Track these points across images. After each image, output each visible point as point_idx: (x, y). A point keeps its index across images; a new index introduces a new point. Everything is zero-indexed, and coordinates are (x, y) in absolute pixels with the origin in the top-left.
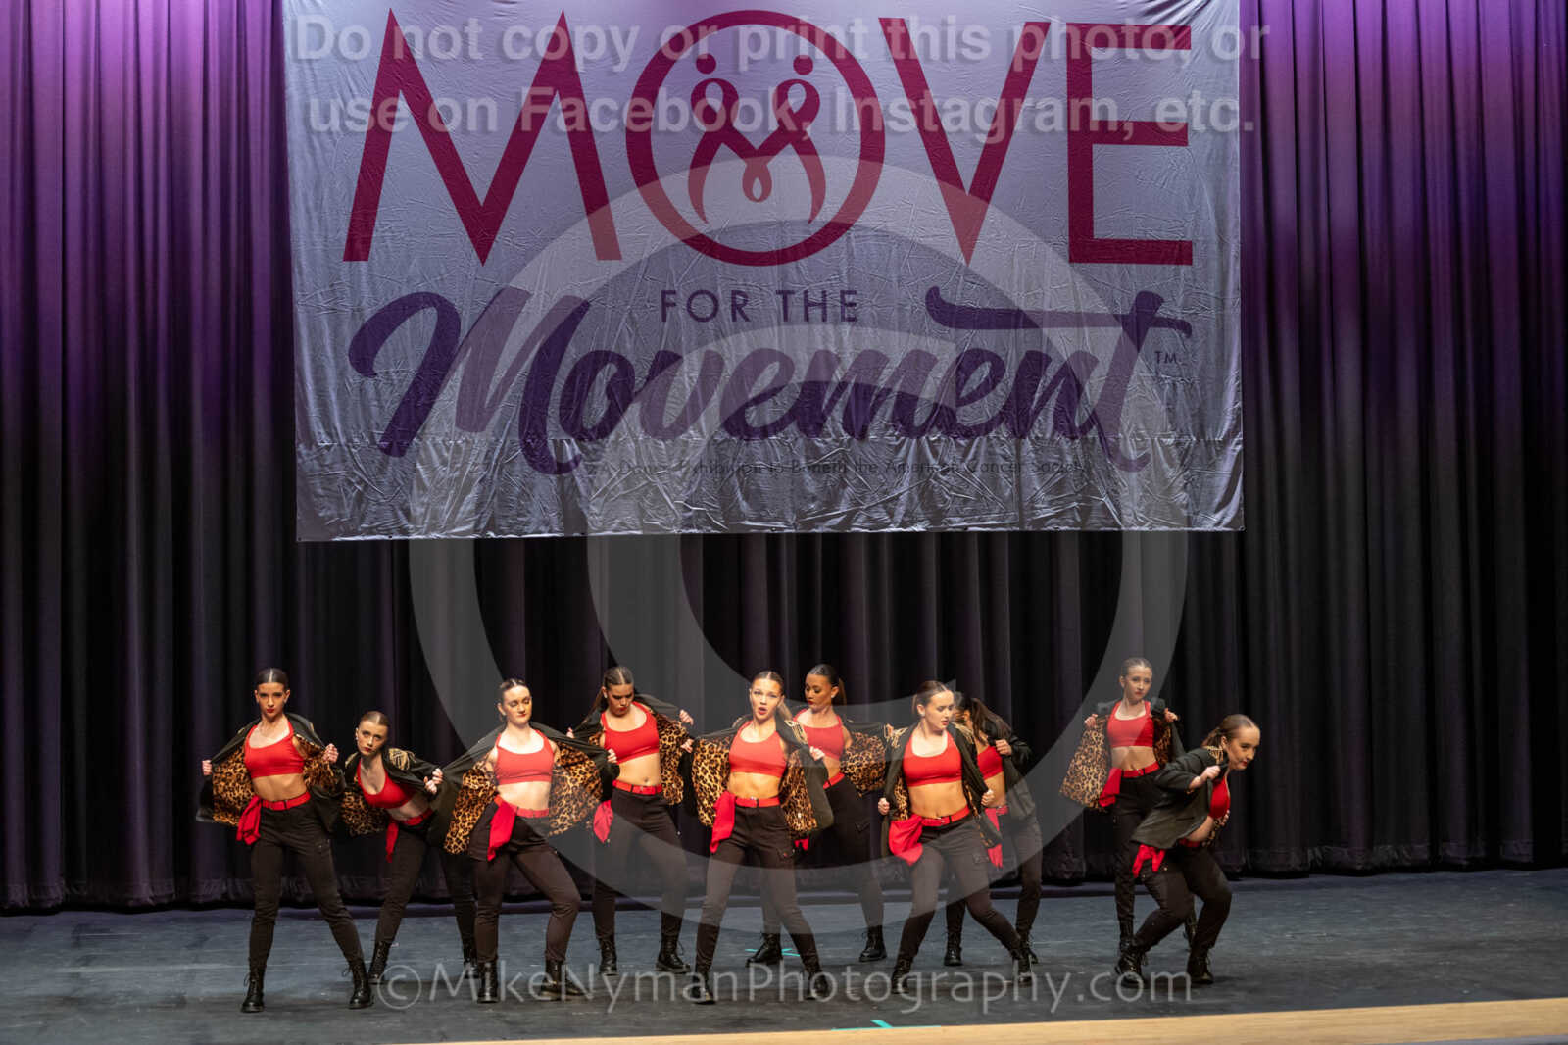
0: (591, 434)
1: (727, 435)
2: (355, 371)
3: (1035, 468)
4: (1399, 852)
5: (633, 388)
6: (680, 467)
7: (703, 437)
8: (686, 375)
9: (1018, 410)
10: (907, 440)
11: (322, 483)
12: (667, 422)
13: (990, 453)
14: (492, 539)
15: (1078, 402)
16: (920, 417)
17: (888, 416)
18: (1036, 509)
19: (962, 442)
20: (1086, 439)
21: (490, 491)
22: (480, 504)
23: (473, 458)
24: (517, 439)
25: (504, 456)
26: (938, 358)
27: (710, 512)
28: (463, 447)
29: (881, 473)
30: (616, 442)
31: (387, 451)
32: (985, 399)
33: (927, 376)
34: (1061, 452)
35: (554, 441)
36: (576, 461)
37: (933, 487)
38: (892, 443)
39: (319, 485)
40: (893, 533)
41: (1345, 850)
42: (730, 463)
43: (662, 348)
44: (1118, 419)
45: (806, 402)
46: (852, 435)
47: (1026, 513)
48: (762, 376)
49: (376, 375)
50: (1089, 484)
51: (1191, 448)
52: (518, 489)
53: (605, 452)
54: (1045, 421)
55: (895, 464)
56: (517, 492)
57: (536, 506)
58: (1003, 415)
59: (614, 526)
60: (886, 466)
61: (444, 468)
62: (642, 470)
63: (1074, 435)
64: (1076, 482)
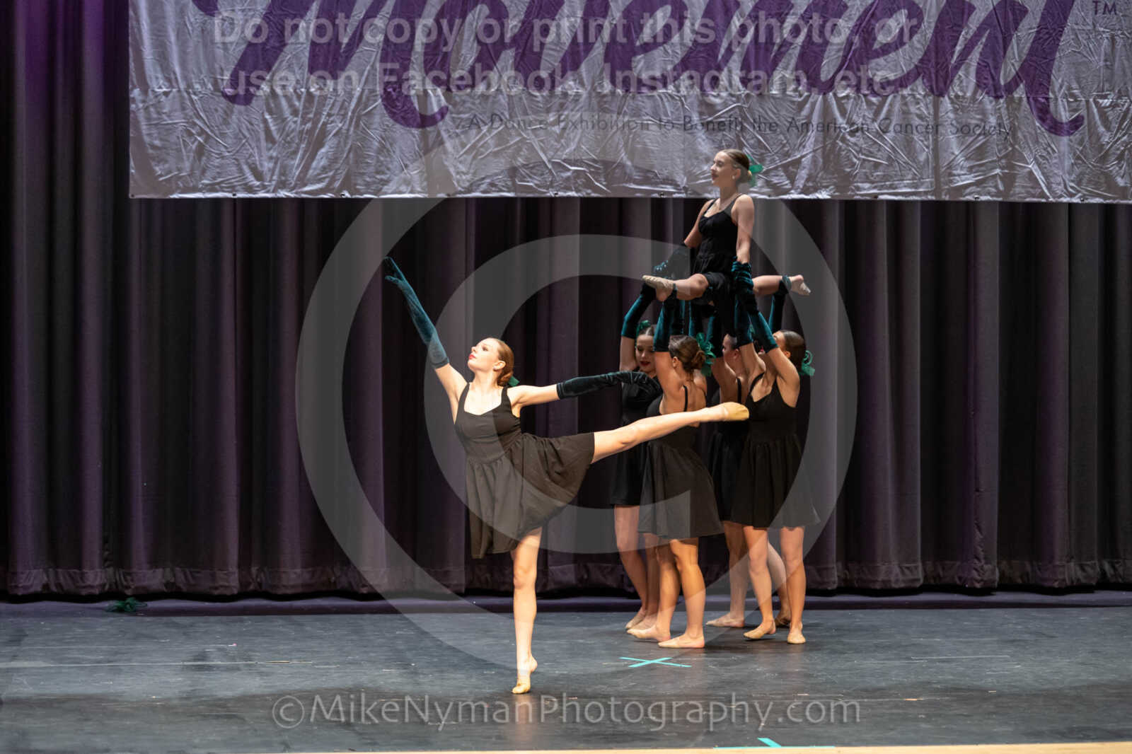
2: (197, 9)
3: (954, 130)
6: (558, 121)
9: (937, 64)
10: (812, 96)
11: (159, 133)
13: (904, 113)
14: (347, 199)
15: (1004, 57)
16: (827, 69)
18: (955, 175)
19: (874, 99)
20: (1013, 98)
21: (346, 143)
22: (333, 160)
23: (327, 109)
25: (362, 106)
26: (848, 4)
27: (591, 173)
29: (781, 133)
31: (233, 99)
32: (901, 52)
34: (983, 113)
37: (841, 147)
38: (795, 99)
39: (156, 135)
40: (793, 201)
42: (614, 118)
44: (1049, 77)
45: (701, 52)
47: (942, 179)
50: (1014, 148)
52: (377, 144)
53: (474, 104)
54: (967, 77)
55: (799, 124)
56: (375, 148)
57: (395, 163)
58: (920, 70)
59: (483, 187)
60: (788, 125)
61: (295, 119)
62: (515, 125)
63: (999, 94)
64: (1000, 147)
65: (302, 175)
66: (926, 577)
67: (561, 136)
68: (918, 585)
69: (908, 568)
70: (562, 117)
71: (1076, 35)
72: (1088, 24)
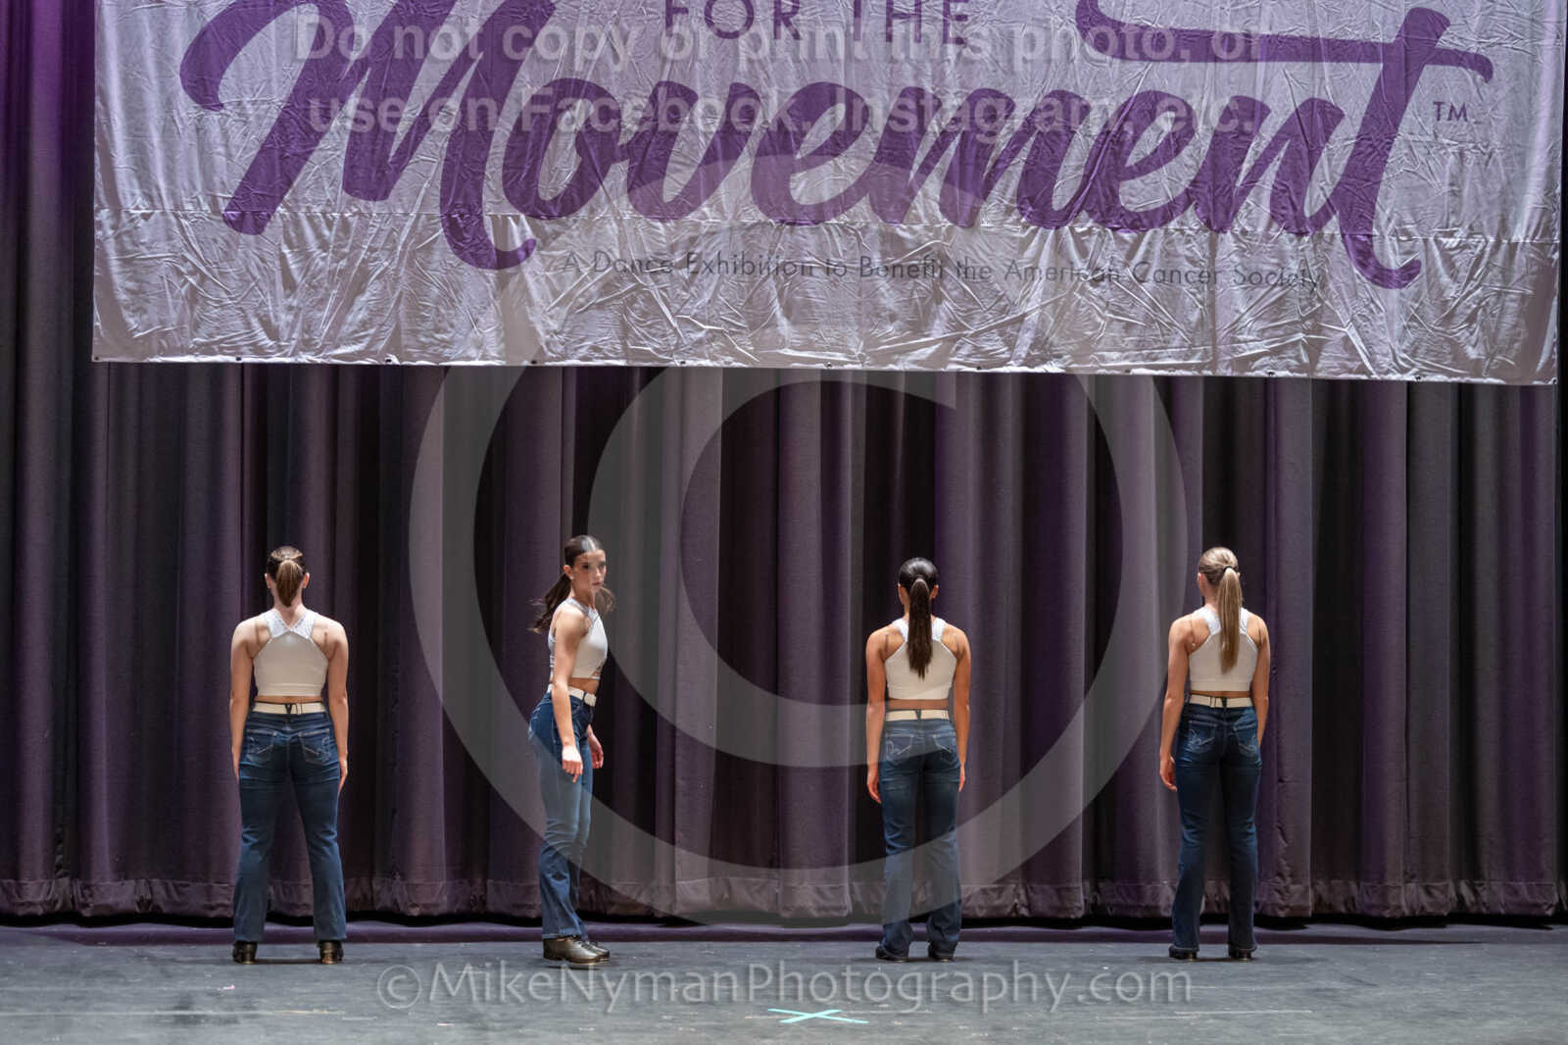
0: (552, 208)
1: (761, 216)
2: (189, 99)
3: (1240, 279)
5: (618, 139)
6: (688, 262)
7: (724, 218)
8: (700, 121)
9: (1215, 187)
10: (1041, 230)
11: (135, 273)
12: (668, 196)
13: (1168, 254)
14: (394, 365)
15: (1310, 178)
16: (1062, 194)
17: (1009, 195)
18: (1239, 342)
19: (1126, 236)
20: (1321, 236)
21: (394, 290)
22: (376, 312)
23: (368, 241)
24: (437, 213)
25: (416, 238)
26: (1093, 104)
27: (730, 333)
28: (354, 221)
29: (997, 281)
30: (589, 222)
31: (238, 225)
32: (1164, 169)
33: (1074, 133)
34: (1281, 255)
35: (494, 219)
36: (527, 249)
37: (1079, 303)
38: (1015, 235)
40: (1015, 374)
42: (765, 258)
43: (664, 78)
44: (1373, 207)
46: (955, 221)
47: (1222, 347)
49: (222, 106)
50: (1323, 304)
51: (1487, 254)
52: (436, 291)
53: (571, 237)
54: (1258, 204)
55: (1021, 269)
56: (433, 296)
57: (461, 317)
58: (1192, 196)
59: (583, 352)
60: (1006, 270)
61: (324, 254)
62: (628, 267)
63: (1302, 229)
64: (1304, 303)
65: (332, 332)
67: (690, 283)
70: (693, 256)
71: (1410, 148)
72: (1424, 133)
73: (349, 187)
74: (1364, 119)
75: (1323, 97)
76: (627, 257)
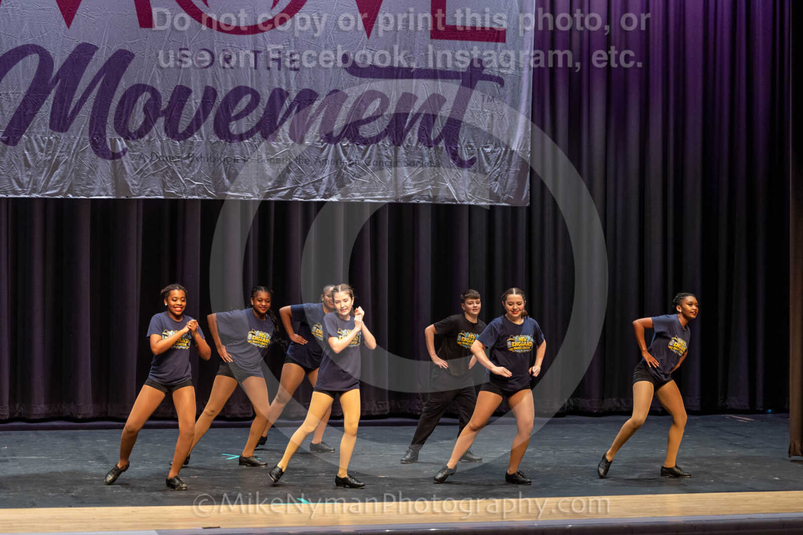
0: (134, 135)
1: (217, 139)
3: (406, 164)
4: (620, 402)
5: (160, 108)
6: (188, 157)
7: (203, 139)
8: (193, 101)
9: (397, 128)
10: (329, 145)
12: (180, 131)
13: (379, 154)
14: (71, 199)
15: (433, 125)
16: (337, 131)
17: (316, 131)
18: (406, 189)
19: (362, 147)
20: (438, 147)
21: (70, 168)
22: (63, 177)
23: (59, 148)
24: (87, 137)
25: (79, 147)
26: (349, 95)
27: (206, 185)
28: (54, 141)
29: (311, 165)
30: (149, 141)
31: (7, 142)
32: (377, 121)
33: (341, 106)
34: (422, 155)
35: (111, 139)
36: (124, 151)
37: (343, 174)
40: (318, 202)
41: (588, 401)
42: (219, 155)
43: (179, 84)
44: (458, 136)
45: (267, 120)
46: (294, 140)
47: (399, 191)
48: (239, 104)
50: (438, 175)
51: (502, 155)
52: (87, 168)
53: (142, 147)
54: (413, 134)
55: (321, 160)
56: (86, 170)
57: (98, 179)
58: (388, 131)
59: (147, 193)
60: (315, 160)
61: (42, 154)
62: (165, 159)
63: (430, 145)
64: (431, 174)
65: (45, 185)
66: (390, 409)
67: (189, 165)
68: (386, 413)
69: (381, 404)
70: (191, 155)
71: (472, 113)
72: (479, 107)
73: (51, 127)
74: (455, 102)
75: (439, 93)
76: (164, 154)
